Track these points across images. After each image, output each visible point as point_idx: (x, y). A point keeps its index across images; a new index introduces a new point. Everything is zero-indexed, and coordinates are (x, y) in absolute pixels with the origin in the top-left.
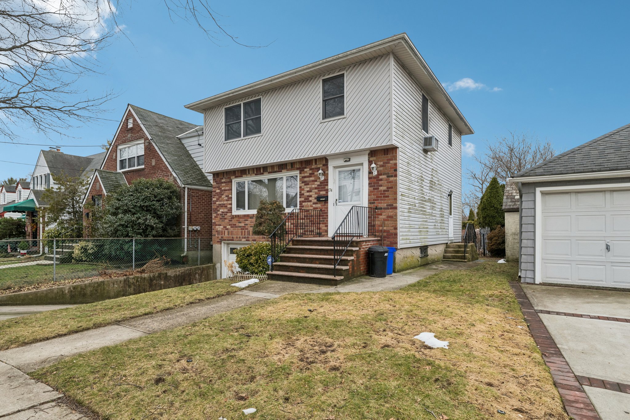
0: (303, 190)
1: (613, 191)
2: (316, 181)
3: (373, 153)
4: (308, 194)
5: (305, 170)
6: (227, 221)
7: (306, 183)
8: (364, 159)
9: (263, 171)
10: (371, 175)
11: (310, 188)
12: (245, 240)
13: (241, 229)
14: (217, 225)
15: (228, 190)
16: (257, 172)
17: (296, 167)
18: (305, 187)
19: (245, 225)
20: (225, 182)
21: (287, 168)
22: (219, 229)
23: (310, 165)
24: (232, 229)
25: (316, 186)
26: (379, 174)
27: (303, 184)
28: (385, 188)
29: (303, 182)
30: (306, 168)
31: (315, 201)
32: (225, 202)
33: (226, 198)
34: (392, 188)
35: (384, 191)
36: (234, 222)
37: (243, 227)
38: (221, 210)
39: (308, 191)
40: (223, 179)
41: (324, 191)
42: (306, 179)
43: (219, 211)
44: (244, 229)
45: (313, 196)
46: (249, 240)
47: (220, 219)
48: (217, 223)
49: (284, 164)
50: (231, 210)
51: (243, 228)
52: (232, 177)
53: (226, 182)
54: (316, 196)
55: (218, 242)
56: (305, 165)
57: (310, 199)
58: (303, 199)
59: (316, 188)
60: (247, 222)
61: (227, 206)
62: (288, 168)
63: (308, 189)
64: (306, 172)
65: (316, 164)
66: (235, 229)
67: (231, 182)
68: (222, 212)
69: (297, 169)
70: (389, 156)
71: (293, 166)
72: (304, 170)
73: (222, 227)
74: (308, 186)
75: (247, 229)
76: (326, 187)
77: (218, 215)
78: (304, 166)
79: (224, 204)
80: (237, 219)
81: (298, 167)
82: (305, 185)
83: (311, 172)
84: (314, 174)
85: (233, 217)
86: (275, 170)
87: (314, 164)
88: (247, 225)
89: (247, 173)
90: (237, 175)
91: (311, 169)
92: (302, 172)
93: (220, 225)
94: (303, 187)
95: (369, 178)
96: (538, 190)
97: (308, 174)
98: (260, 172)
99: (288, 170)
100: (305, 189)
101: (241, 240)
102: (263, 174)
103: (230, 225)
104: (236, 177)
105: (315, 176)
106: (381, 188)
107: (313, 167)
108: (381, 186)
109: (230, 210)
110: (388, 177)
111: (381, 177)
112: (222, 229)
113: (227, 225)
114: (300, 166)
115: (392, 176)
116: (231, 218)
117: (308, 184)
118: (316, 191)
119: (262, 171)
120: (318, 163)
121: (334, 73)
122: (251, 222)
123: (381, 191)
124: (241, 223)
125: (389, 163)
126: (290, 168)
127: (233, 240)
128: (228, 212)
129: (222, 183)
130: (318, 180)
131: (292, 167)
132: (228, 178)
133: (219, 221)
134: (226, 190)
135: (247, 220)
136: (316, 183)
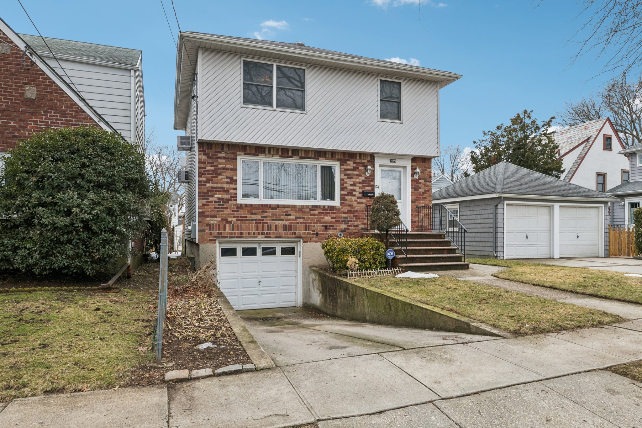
0: (346, 183)
1: (529, 206)
2: (361, 176)
3: (415, 159)
4: (352, 188)
5: (348, 162)
6: (229, 211)
7: (350, 177)
8: (408, 164)
9: (293, 154)
10: (413, 178)
11: (354, 182)
12: (263, 236)
13: (256, 223)
14: (208, 216)
15: (232, 169)
16: (282, 153)
17: (337, 157)
18: (349, 180)
19: (262, 217)
20: (224, 158)
21: (325, 157)
22: (212, 222)
23: (354, 158)
24: (239, 223)
25: (361, 181)
26: (419, 178)
27: (346, 177)
28: (423, 191)
29: (345, 175)
30: (349, 160)
31: (360, 196)
32: (225, 186)
33: (228, 180)
34: (428, 191)
35: (423, 193)
36: (241, 213)
37: (259, 220)
38: (216, 196)
39: (351, 185)
40: (220, 153)
41: (369, 186)
42: (349, 172)
43: (213, 196)
44: (260, 223)
45: (357, 190)
46: (270, 237)
47: (215, 208)
48: (207, 214)
49: (323, 152)
50: (236, 197)
51: (258, 222)
52: (238, 153)
53: (228, 158)
54: (361, 191)
55: (210, 240)
56: (349, 157)
57: (354, 193)
58: (345, 193)
59: (360, 183)
60: (265, 214)
61: (229, 191)
62: (327, 156)
63: (352, 183)
64: (349, 165)
65: (360, 158)
66: (245, 223)
67: (236, 159)
68: (219, 199)
69: (338, 160)
70: (426, 164)
71: (334, 155)
72: (346, 163)
73: (219, 219)
74: (352, 180)
75: (267, 223)
76: (372, 183)
77: (211, 202)
78: (346, 158)
79: (224, 188)
80: (249, 209)
81: (339, 158)
82: (348, 178)
83: (355, 165)
84: (358, 168)
85: (241, 206)
86: (310, 156)
87: (358, 158)
88: (266, 217)
89: (267, 152)
90: (248, 151)
91: (354, 163)
92: (345, 164)
93: (216, 217)
94: (345, 180)
95: (412, 181)
96: (506, 202)
97: (352, 168)
98: (288, 154)
99: (327, 159)
100: (348, 182)
101: (256, 237)
102: (291, 157)
103: (234, 217)
104: (246, 154)
105: (359, 171)
106: (421, 190)
107: (357, 161)
108: (420, 188)
109: (234, 197)
110: (425, 181)
111: (420, 181)
112: (219, 222)
113: (230, 217)
114: (342, 157)
115: (428, 182)
116: (237, 208)
117: (352, 178)
118: (361, 185)
119: (290, 154)
120: (362, 158)
121: (391, 78)
122: (272, 214)
123: (420, 193)
124: (255, 214)
125: (426, 170)
126: (330, 157)
127: (241, 237)
128: (231, 200)
129: (220, 158)
130: (363, 175)
131: (332, 156)
132: (232, 153)
133: (213, 211)
134: (228, 169)
135: (267, 212)
136: (360, 178)
